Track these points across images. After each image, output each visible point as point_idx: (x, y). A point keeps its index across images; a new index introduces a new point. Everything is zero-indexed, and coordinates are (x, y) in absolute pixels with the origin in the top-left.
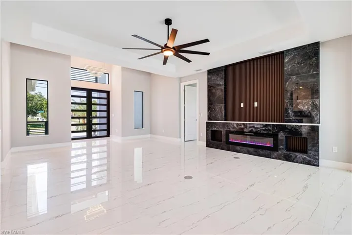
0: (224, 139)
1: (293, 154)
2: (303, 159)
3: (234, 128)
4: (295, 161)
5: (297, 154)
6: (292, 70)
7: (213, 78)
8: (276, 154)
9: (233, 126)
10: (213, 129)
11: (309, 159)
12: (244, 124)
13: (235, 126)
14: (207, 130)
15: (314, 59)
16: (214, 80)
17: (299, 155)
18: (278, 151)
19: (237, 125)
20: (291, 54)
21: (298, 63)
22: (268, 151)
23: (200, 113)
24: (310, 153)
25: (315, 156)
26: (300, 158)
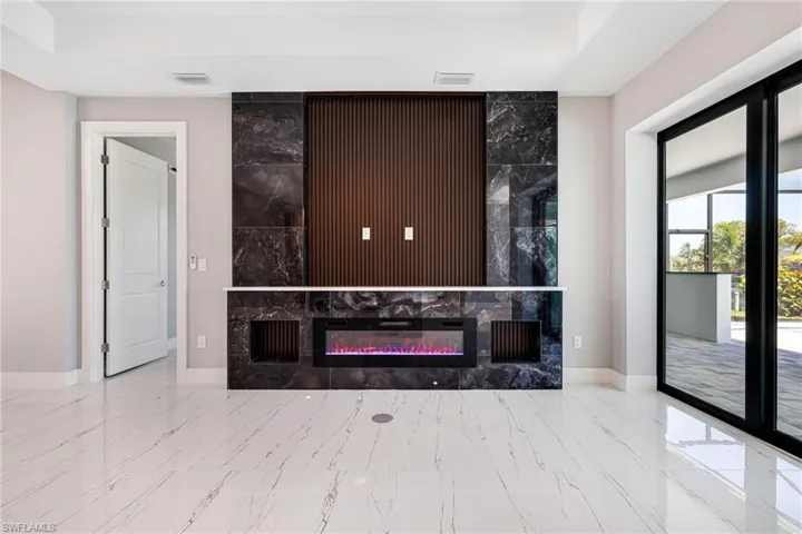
0: (305, 349)
1: (509, 367)
2: (531, 376)
3: (345, 307)
4: (514, 384)
5: (518, 366)
6: (504, 149)
7: (257, 128)
8: (470, 373)
9: (342, 301)
10: (261, 317)
11: (543, 374)
12: (378, 294)
13: (349, 300)
14: (233, 323)
15: (548, 130)
16: (261, 134)
17: (525, 368)
18: (475, 366)
19: (357, 297)
20: (502, 107)
21: (517, 133)
22: (451, 370)
23: (191, 258)
24: (545, 360)
25: (555, 363)
26: (525, 374)
